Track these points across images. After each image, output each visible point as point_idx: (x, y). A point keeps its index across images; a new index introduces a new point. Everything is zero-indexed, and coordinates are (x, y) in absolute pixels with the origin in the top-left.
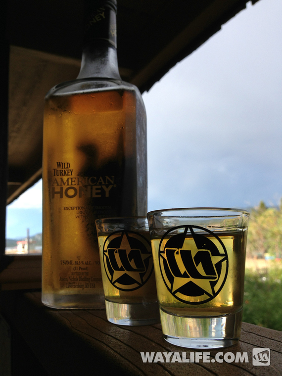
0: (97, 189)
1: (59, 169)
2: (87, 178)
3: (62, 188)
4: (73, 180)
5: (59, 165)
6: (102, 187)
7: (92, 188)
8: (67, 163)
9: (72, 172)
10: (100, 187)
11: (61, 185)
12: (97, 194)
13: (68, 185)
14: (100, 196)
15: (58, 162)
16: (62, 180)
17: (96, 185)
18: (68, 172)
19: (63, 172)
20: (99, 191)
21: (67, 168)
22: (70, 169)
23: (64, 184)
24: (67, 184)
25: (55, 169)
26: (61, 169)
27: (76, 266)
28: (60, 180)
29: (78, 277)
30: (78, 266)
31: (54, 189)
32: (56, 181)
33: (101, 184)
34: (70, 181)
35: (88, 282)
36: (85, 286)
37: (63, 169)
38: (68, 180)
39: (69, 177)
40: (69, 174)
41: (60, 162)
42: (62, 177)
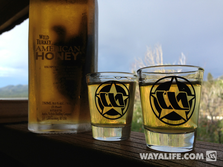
0: (68, 55)
1: (41, 40)
2: (61, 47)
3: (43, 53)
4: (51, 47)
5: (41, 37)
6: (71, 53)
7: (64, 54)
8: (47, 36)
9: (50, 42)
10: (70, 53)
11: (43, 51)
12: (68, 58)
13: (48, 51)
14: (70, 59)
15: (41, 34)
16: (43, 47)
17: (67, 52)
18: (48, 42)
19: (44, 42)
20: (70, 56)
21: (47, 39)
22: (49, 40)
23: (45, 50)
24: (46, 50)
25: (38, 40)
26: (42, 40)
27: (54, 105)
28: (42, 47)
29: (55, 112)
30: (55, 105)
31: (37, 53)
32: (39, 48)
33: (71, 51)
34: (49, 48)
35: (61, 116)
36: (59, 118)
37: (44, 40)
38: (47, 47)
39: (48, 45)
40: (48, 43)
41: (42, 34)
42: (43, 45)
